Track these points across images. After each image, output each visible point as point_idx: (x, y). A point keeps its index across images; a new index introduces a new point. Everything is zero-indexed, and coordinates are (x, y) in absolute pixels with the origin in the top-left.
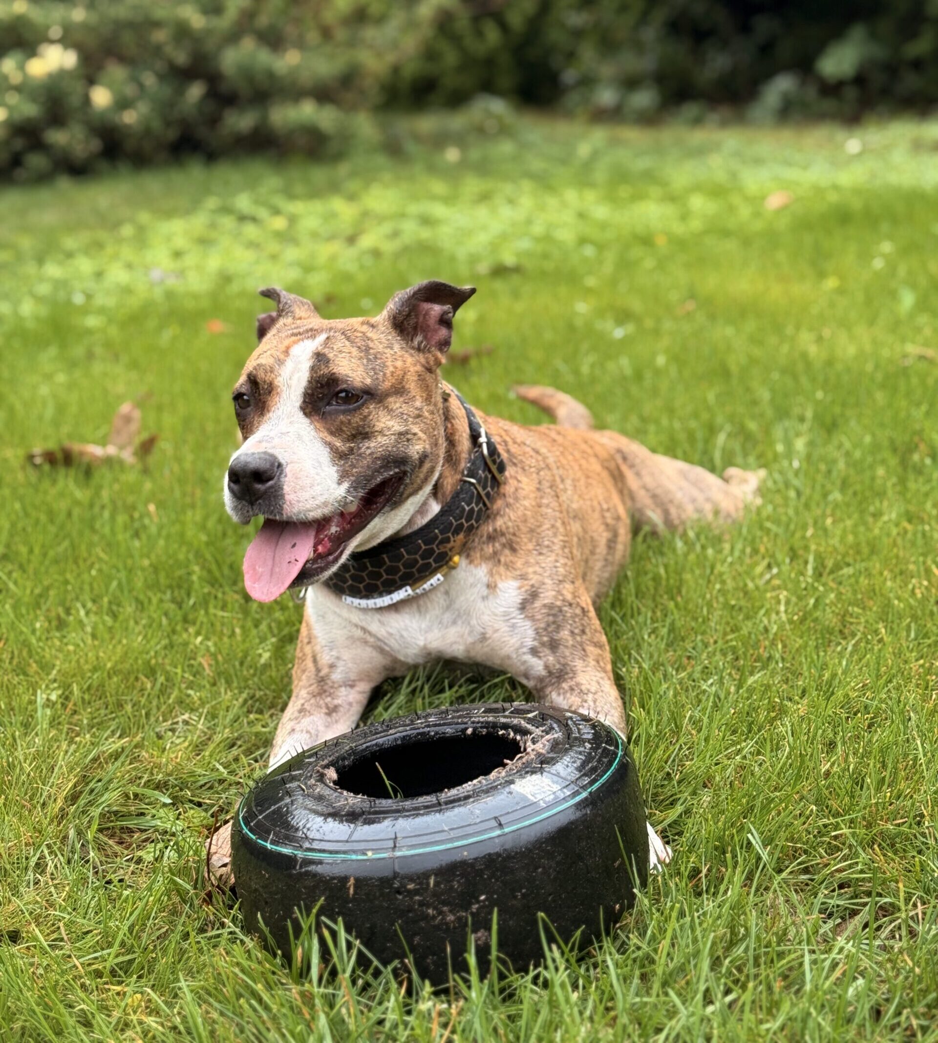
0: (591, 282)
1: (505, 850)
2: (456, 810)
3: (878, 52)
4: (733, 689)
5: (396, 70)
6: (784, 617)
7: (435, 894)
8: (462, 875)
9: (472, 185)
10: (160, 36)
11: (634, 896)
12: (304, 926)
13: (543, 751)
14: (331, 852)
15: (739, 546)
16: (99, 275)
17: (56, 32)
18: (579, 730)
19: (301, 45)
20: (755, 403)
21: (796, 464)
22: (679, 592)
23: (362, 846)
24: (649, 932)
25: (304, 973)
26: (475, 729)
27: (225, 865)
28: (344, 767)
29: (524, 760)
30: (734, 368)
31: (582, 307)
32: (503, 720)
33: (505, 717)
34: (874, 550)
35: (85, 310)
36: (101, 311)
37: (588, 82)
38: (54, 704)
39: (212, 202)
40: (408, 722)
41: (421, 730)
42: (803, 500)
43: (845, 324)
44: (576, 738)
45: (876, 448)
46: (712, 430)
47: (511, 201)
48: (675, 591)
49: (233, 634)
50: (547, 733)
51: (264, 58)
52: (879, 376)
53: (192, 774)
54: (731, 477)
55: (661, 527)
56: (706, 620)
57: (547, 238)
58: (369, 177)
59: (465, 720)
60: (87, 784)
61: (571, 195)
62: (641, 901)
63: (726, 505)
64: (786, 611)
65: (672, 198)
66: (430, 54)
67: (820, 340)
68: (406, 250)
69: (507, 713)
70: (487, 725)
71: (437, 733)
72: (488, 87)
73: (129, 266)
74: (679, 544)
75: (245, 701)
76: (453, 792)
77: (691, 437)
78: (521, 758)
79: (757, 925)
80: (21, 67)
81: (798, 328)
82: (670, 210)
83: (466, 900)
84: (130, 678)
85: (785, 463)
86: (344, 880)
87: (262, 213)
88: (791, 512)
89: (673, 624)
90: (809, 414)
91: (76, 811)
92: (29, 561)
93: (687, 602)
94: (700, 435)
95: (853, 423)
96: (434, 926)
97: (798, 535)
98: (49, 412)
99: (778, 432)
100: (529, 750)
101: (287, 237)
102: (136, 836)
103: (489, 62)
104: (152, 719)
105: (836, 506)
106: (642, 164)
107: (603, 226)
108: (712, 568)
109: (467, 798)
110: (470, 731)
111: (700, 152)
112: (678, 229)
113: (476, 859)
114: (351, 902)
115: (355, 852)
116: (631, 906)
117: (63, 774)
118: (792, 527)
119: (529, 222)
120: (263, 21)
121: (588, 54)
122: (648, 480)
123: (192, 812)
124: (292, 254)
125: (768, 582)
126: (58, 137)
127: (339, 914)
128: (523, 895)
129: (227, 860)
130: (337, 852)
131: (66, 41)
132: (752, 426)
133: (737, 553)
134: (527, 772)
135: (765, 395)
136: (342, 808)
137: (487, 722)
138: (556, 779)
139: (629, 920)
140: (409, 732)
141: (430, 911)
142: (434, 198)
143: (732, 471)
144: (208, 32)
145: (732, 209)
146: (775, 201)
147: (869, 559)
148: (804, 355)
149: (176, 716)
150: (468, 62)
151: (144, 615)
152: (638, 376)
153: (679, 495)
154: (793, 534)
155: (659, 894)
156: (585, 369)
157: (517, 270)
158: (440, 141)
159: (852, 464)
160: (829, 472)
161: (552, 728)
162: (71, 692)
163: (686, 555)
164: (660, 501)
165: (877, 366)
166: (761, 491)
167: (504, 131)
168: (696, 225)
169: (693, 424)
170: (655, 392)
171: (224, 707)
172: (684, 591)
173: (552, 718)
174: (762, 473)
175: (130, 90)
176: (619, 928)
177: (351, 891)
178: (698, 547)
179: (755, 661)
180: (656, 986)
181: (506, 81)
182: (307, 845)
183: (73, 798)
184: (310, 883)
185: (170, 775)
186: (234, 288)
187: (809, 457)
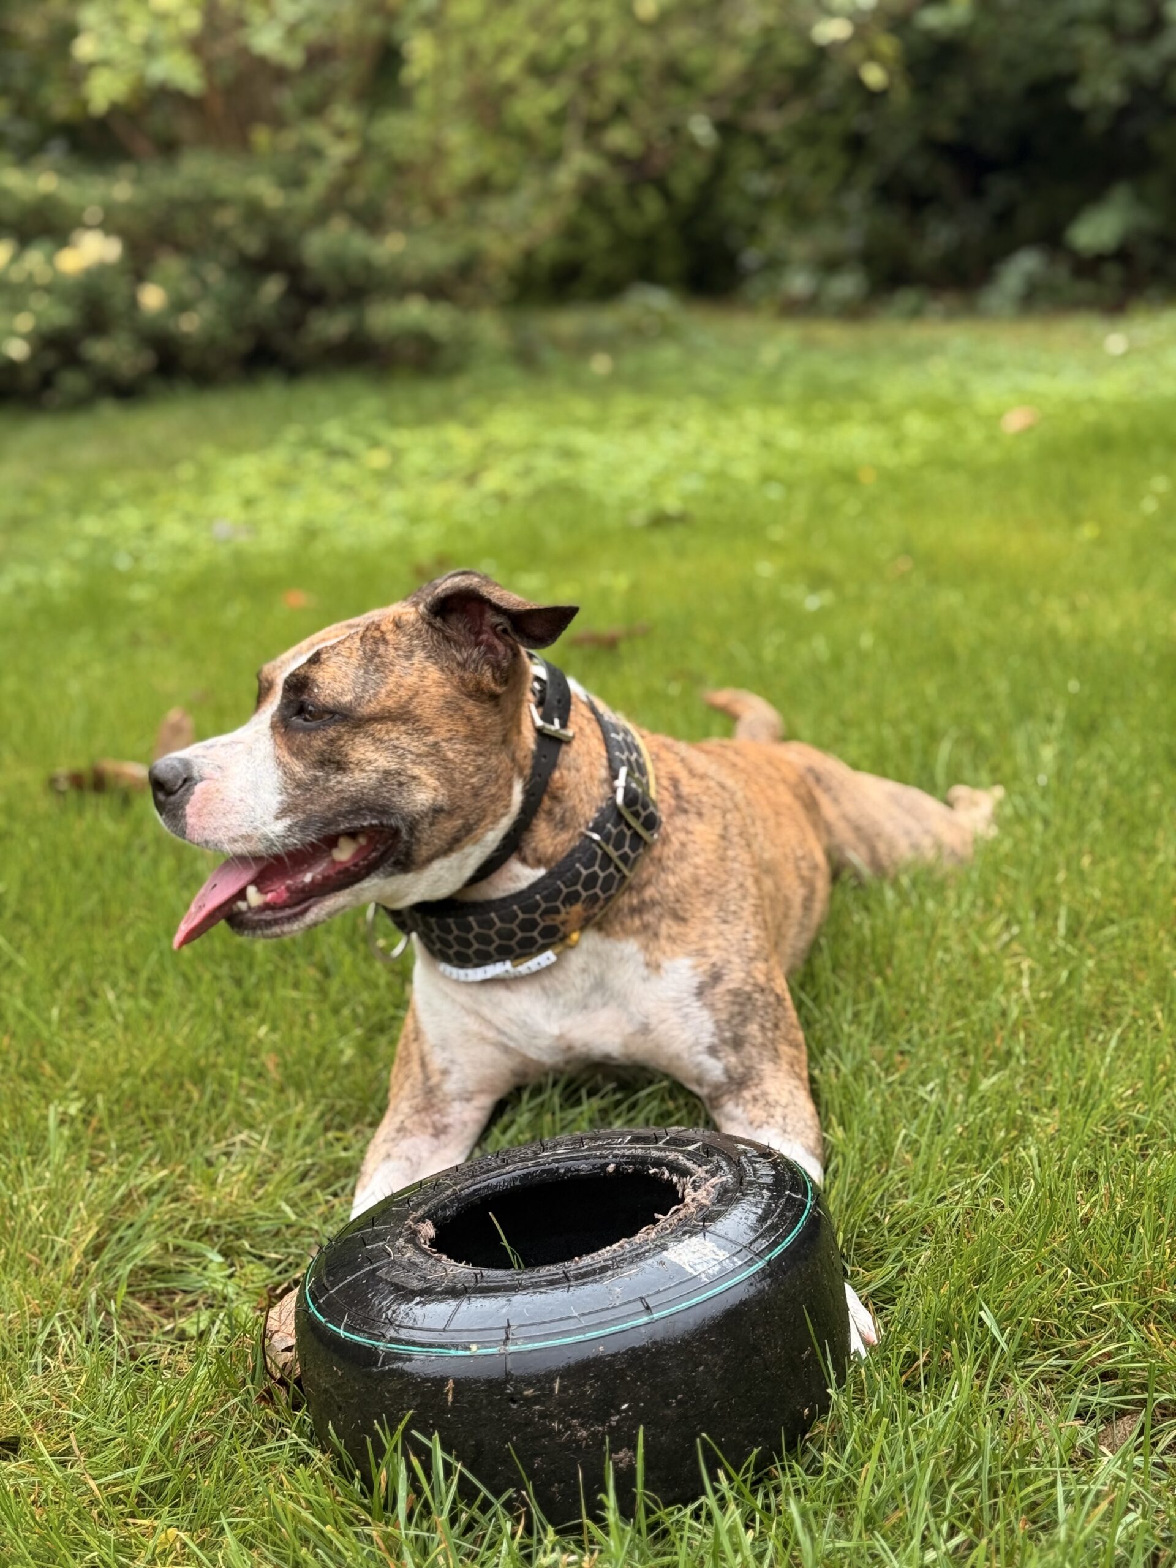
0: (777, 533)
1: (655, 1343)
2: (589, 1288)
3: (1147, 219)
4: (960, 1098)
5: (529, 255)
6: (1027, 993)
7: (561, 1403)
8: (597, 1377)
9: (626, 405)
10: (226, 218)
11: (829, 1397)
12: (388, 1446)
13: (706, 1202)
14: (422, 1345)
15: (968, 897)
16: (150, 530)
17: (93, 214)
18: (755, 1169)
19: (406, 226)
20: (988, 697)
21: (1042, 779)
22: (889, 961)
23: (463, 1338)
24: (849, 1448)
25: (390, 1504)
26: (618, 1165)
27: (289, 1349)
28: (445, 1218)
29: (681, 1214)
30: (961, 651)
31: (766, 568)
32: (655, 1154)
33: (658, 1149)
34: (1145, 902)
35: (129, 579)
36: (152, 578)
37: (775, 265)
38: (73, 1119)
39: (293, 433)
40: (530, 1155)
41: (547, 1167)
42: (1052, 832)
43: (1106, 588)
44: (751, 1183)
45: (1147, 759)
46: (933, 735)
47: (676, 426)
48: (884, 961)
49: (307, 1025)
50: (713, 1176)
51: (358, 244)
52: (1151, 660)
53: (251, 1217)
54: (958, 799)
55: (866, 871)
56: (925, 1001)
57: (720, 475)
58: (494, 396)
59: (605, 1152)
60: (114, 1231)
61: (752, 417)
62: (837, 1403)
63: (951, 838)
64: (1031, 986)
65: (884, 418)
66: (572, 232)
67: (1073, 609)
68: (540, 495)
69: (660, 1144)
70: (633, 1160)
71: (568, 1170)
72: (648, 274)
73: (188, 518)
74: (890, 895)
75: (322, 1115)
76: (587, 1260)
77: (906, 747)
78: (678, 1210)
79: (993, 1439)
80: (50, 260)
81: (1045, 594)
82: (879, 435)
83: (603, 1408)
84: (173, 1083)
85: (1028, 780)
86: (441, 1382)
87: (357, 445)
88: (1036, 850)
89: (881, 1006)
90: (1060, 713)
91: (98, 1267)
92: (46, 923)
93: (900, 977)
94: (917, 743)
95: (1117, 723)
96: (560, 1445)
97: (1046, 881)
98: (78, 718)
99: (1019, 740)
100: (688, 1200)
101: (388, 478)
102: (178, 1299)
103: (649, 241)
104: (200, 1141)
105: (1096, 839)
106: (842, 373)
107: (793, 457)
108: (934, 929)
109: (604, 1269)
110: (611, 1168)
111: (918, 355)
112: (890, 459)
113: (614, 1355)
114: (450, 1412)
115: (455, 1347)
116: (825, 1410)
117: (82, 1219)
118: (1038, 870)
119: (698, 452)
120: (358, 195)
121: (775, 228)
122: (850, 808)
123: (251, 1266)
124: (395, 499)
125: (1007, 945)
126: (99, 350)
127: (434, 1426)
128: (679, 1402)
129: (292, 1341)
130: (431, 1346)
131: (108, 226)
132: (985, 730)
133: (965, 906)
134: (685, 1233)
135: (1001, 686)
136: (439, 1282)
137: (634, 1157)
138: (722, 1242)
139: (821, 1428)
140: (530, 1167)
141: (555, 1425)
142: (577, 423)
143: (960, 791)
144: (288, 212)
145: (959, 433)
146: (1015, 421)
147: (1140, 914)
148: (1053, 633)
149: (233, 1134)
150: (622, 241)
151: (193, 997)
152: (837, 662)
153: (889, 827)
154: (1039, 881)
155: (862, 1390)
156: (768, 654)
157: (681, 519)
158: (585, 346)
159: (1117, 782)
160: (1086, 793)
161: (719, 1168)
162: (95, 1105)
163: (898, 910)
164: (866, 836)
165: (1149, 648)
166: (997, 818)
167: (668, 332)
168: (913, 454)
169: (908, 729)
170: (858, 684)
171: (293, 1124)
172: (896, 961)
173: (720, 1152)
174: (999, 792)
175: (188, 288)
176: (811, 1440)
177: (450, 1398)
178: (914, 899)
179: (990, 1057)
180: (858, 1525)
181: (671, 264)
182: (391, 1333)
183: (96, 1250)
184: (395, 1385)
185: (222, 1217)
186: (320, 547)
187: (1060, 775)
